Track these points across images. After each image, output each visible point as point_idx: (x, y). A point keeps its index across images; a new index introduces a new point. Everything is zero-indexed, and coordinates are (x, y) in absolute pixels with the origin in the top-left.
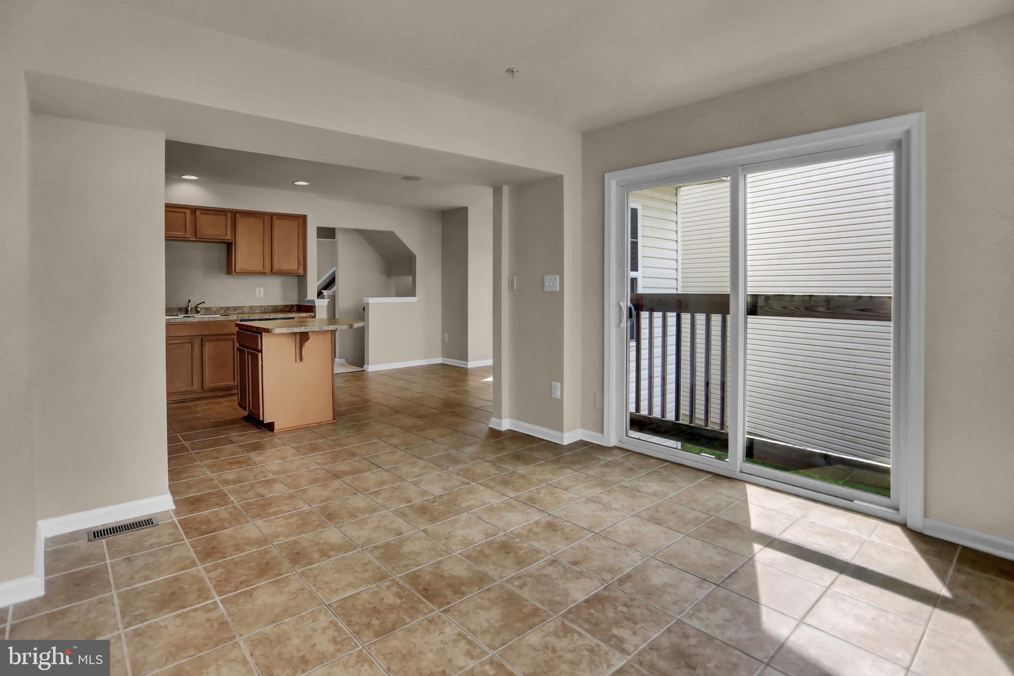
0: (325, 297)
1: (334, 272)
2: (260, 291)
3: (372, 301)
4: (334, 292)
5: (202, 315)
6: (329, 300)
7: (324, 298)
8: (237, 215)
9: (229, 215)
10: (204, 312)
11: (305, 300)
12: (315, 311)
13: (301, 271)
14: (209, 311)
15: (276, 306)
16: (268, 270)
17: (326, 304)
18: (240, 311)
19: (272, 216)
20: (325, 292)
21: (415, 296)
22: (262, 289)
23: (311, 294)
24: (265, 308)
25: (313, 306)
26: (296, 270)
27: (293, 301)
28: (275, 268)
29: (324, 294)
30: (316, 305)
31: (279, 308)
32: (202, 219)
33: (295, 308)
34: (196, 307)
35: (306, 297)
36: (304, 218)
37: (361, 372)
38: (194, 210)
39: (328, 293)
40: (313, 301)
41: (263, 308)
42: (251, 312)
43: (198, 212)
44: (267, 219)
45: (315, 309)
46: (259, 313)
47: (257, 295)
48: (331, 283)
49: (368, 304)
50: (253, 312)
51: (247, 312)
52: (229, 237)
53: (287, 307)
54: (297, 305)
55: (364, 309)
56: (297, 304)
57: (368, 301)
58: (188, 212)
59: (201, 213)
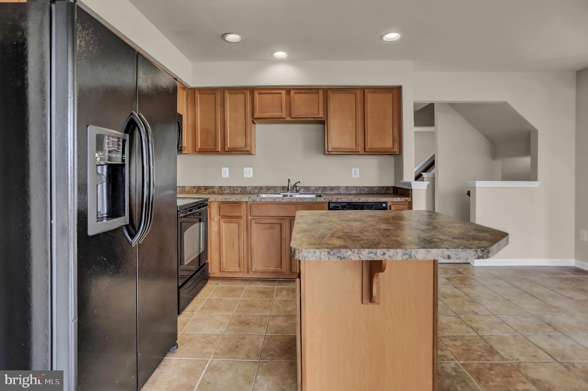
0: (425, 179)
1: (434, 156)
2: (355, 171)
3: (480, 184)
4: (434, 174)
5: (300, 194)
6: (428, 183)
7: (423, 180)
8: (329, 92)
9: (321, 93)
10: (304, 191)
11: (401, 181)
12: (412, 195)
13: (396, 149)
14: (308, 190)
15: (372, 188)
16: (360, 149)
17: (425, 187)
18: (336, 192)
19: (364, 90)
20: (425, 175)
21: (535, 179)
22: (358, 169)
23: (408, 176)
24: (360, 189)
25: (409, 189)
26: (390, 148)
27: (390, 182)
28: (369, 146)
29: (424, 176)
30: (413, 188)
31: (375, 189)
32: (297, 98)
33: (391, 191)
34: (295, 186)
35: (402, 179)
36: (398, 90)
37: (465, 266)
38: (288, 90)
39: (427, 175)
40: (410, 184)
41: (358, 189)
42: (346, 192)
43: (292, 92)
44: (359, 93)
45: (412, 193)
46: (354, 194)
47: (353, 176)
48: (430, 165)
49: (475, 188)
50: (349, 193)
51: (342, 193)
52: (321, 115)
53: (383, 189)
54: (393, 187)
55: (469, 194)
56: (393, 185)
57: (475, 184)
58: (284, 92)
59: (295, 93)
